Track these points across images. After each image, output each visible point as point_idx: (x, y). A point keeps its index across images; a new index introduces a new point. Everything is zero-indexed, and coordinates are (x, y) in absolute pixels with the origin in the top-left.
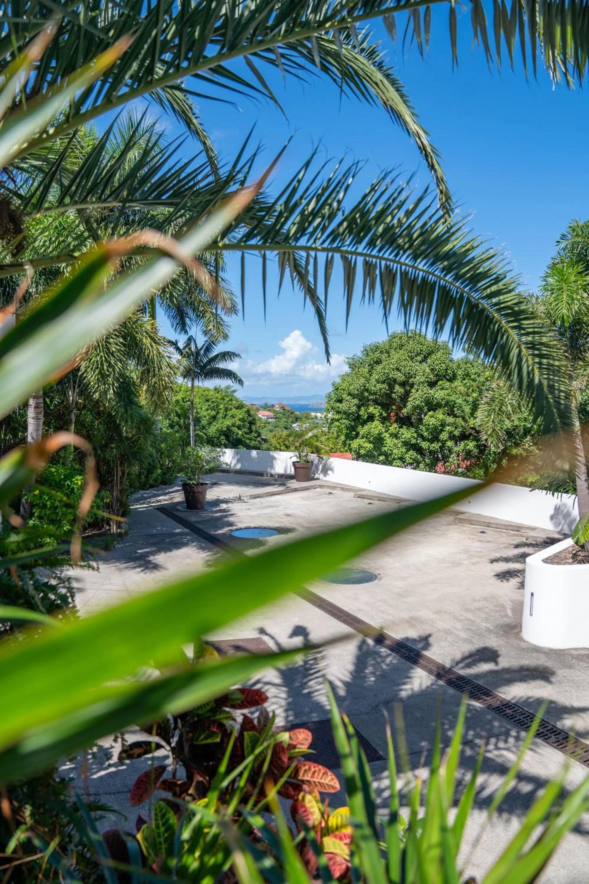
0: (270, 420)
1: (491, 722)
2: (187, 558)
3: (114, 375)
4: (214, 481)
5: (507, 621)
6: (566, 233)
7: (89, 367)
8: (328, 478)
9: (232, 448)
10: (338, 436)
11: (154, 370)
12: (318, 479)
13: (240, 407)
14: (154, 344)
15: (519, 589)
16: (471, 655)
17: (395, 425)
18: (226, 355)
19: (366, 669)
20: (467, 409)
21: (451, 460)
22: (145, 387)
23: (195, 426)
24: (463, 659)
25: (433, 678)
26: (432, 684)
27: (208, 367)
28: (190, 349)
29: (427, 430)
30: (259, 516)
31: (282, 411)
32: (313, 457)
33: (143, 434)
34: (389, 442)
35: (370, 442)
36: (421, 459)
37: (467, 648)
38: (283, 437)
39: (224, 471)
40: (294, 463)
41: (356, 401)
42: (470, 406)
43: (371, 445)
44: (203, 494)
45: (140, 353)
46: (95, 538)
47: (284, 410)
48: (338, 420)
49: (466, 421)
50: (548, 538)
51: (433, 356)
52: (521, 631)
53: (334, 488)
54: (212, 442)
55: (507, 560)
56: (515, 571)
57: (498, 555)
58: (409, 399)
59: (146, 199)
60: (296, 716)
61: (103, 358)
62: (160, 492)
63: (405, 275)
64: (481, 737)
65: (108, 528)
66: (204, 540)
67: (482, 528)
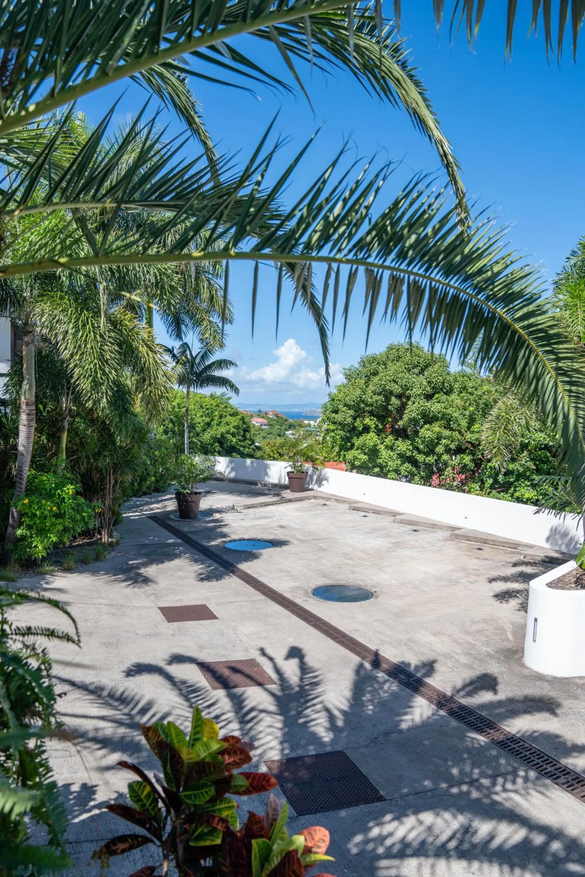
0: (264, 427)
1: (496, 758)
2: (180, 570)
3: (108, 383)
4: (208, 489)
5: (508, 645)
6: (576, 250)
7: (82, 374)
8: (322, 489)
9: (225, 456)
10: (333, 447)
11: (150, 379)
12: (312, 490)
13: (234, 414)
14: (150, 353)
15: (519, 610)
16: (472, 683)
17: (391, 437)
18: (222, 364)
19: (364, 696)
20: (464, 423)
21: (446, 473)
22: (140, 396)
23: (189, 432)
24: (464, 687)
25: (434, 707)
26: (433, 715)
27: (205, 375)
28: (186, 357)
29: (423, 442)
30: (253, 527)
31: (275, 418)
32: (308, 466)
33: (137, 442)
34: (384, 453)
35: (365, 454)
36: (416, 472)
37: (468, 675)
38: (277, 445)
39: (217, 479)
40: (288, 473)
41: (351, 412)
42: (466, 420)
43: (366, 457)
44: (197, 503)
45: (136, 362)
46: (86, 547)
47: (278, 417)
48: (333, 431)
49: (463, 435)
50: (546, 557)
51: (430, 369)
52: (523, 656)
53: (328, 499)
54: (206, 450)
55: (505, 579)
56: (513, 591)
57: (495, 574)
58: (406, 412)
59: (146, 200)
60: (292, 749)
61: (98, 366)
62: (153, 500)
63: (433, 291)
64: (486, 777)
65: (99, 537)
66: (197, 552)
67: (478, 545)
